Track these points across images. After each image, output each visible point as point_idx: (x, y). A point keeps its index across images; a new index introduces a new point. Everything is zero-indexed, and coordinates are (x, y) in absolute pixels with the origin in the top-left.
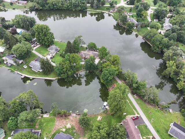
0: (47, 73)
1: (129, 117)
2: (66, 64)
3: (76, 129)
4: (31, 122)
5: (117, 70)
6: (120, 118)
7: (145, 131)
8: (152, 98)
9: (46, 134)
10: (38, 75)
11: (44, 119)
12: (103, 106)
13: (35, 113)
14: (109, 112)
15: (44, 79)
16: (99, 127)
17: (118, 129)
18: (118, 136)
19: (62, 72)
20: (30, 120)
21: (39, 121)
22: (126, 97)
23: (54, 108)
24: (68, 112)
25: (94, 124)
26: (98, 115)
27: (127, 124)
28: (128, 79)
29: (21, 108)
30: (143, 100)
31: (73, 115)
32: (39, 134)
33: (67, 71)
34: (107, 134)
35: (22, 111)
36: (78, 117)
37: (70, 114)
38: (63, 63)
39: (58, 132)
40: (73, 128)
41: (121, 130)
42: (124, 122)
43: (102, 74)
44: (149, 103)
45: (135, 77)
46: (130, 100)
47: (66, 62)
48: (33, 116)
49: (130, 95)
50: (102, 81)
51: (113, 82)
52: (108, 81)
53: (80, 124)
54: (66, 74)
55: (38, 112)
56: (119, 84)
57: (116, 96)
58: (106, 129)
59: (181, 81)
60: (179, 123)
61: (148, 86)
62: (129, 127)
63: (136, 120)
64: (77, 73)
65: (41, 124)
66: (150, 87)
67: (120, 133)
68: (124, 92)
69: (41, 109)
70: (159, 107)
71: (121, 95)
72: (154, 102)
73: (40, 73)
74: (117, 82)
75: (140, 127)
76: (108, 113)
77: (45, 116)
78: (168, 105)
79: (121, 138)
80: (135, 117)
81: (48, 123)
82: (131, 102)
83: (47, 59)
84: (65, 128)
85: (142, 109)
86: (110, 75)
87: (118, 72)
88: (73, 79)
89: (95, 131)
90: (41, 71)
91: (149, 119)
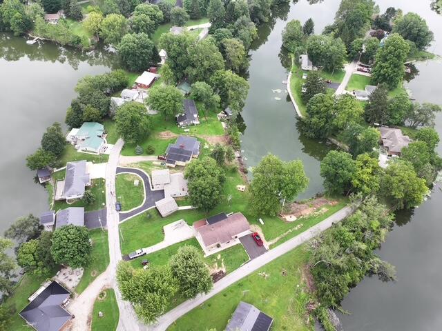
7: (232, 257)
82: (296, 233)
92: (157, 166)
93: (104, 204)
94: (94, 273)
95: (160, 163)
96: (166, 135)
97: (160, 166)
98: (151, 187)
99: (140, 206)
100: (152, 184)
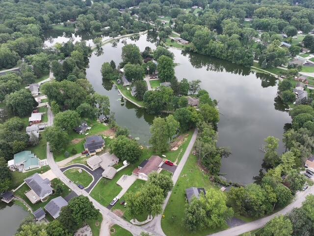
92: (85, 158)
93: (70, 190)
94: (97, 224)
95: (85, 156)
96: (76, 141)
98: (90, 169)
99: (93, 181)
100: (90, 167)
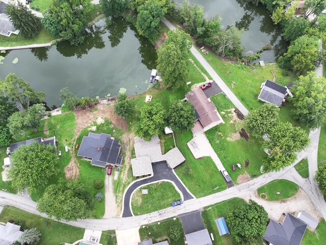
0: (31, 35)
1: (196, 88)
2: (64, 10)
3: (113, 122)
4: (35, 128)
5: (165, 6)
6: (182, 91)
7: (223, 104)
8: (231, 47)
9: (66, 140)
10: (14, 43)
11: (54, 119)
12: (151, 78)
13: (36, 113)
14: (163, 86)
15: (30, 48)
16: (151, 112)
17: (182, 109)
18: (182, 120)
19: (59, 27)
20: (30, 125)
21: (46, 123)
22: (188, 54)
23: (65, 97)
24: (92, 100)
25: (141, 110)
26: (145, 93)
27: (193, 98)
28: (188, 19)
29: (5, 109)
30: (216, 54)
31: (102, 103)
32: (55, 143)
33: (69, 23)
34: (164, 120)
35: (10, 114)
36: (112, 104)
37: (97, 101)
38: (56, 9)
39: (85, 133)
40: (107, 123)
41: (186, 110)
42: (190, 97)
43: (139, 19)
44: (227, 57)
45: (200, 14)
46: (195, 58)
47: (62, 6)
48: (34, 118)
49: (194, 50)
50: (141, 33)
51: (161, 31)
52: (152, 30)
53: (119, 114)
54: (69, 31)
55: (39, 110)
56: (171, 32)
57: (170, 56)
58: (162, 112)
59: (278, 8)
60: (274, 81)
61: (222, 27)
62: (198, 102)
63: (209, 88)
64: (90, 24)
65: (52, 128)
66: (227, 29)
67: (186, 114)
68: (183, 46)
69: (44, 103)
70: (243, 62)
71: (179, 51)
72: (234, 54)
73: (17, 38)
74: (168, 29)
75: (215, 98)
76: (161, 87)
77: (54, 113)
78: (258, 55)
79: (188, 120)
80: (206, 85)
81: (64, 124)
82: (197, 62)
83: (21, 5)
84: (94, 125)
85: (216, 69)
86: (153, 17)
87: (168, 9)
88: (85, 39)
89: (145, 120)
90: (17, 32)
91: (228, 82)
92: (120, 175)
93: (175, 219)
95: (117, 172)
96: (73, 171)
97: (121, 172)
98: (148, 177)
99: (173, 183)
100: (144, 176)
